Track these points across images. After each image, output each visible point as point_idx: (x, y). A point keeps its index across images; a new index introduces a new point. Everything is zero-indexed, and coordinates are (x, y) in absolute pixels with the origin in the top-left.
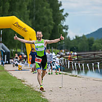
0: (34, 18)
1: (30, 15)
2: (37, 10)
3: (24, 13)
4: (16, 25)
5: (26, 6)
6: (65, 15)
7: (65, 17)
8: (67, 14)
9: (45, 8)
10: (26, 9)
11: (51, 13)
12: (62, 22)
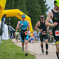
0: (30, 10)
1: (27, 8)
2: (31, 5)
3: (24, 7)
4: (18, 14)
5: (25, 3)
6: (48, 8)
7: (48, 9)
8: (49, 8)
9: (36, 4)
10: (25, 5)
11: (40, 7)
12: (46, 12)
